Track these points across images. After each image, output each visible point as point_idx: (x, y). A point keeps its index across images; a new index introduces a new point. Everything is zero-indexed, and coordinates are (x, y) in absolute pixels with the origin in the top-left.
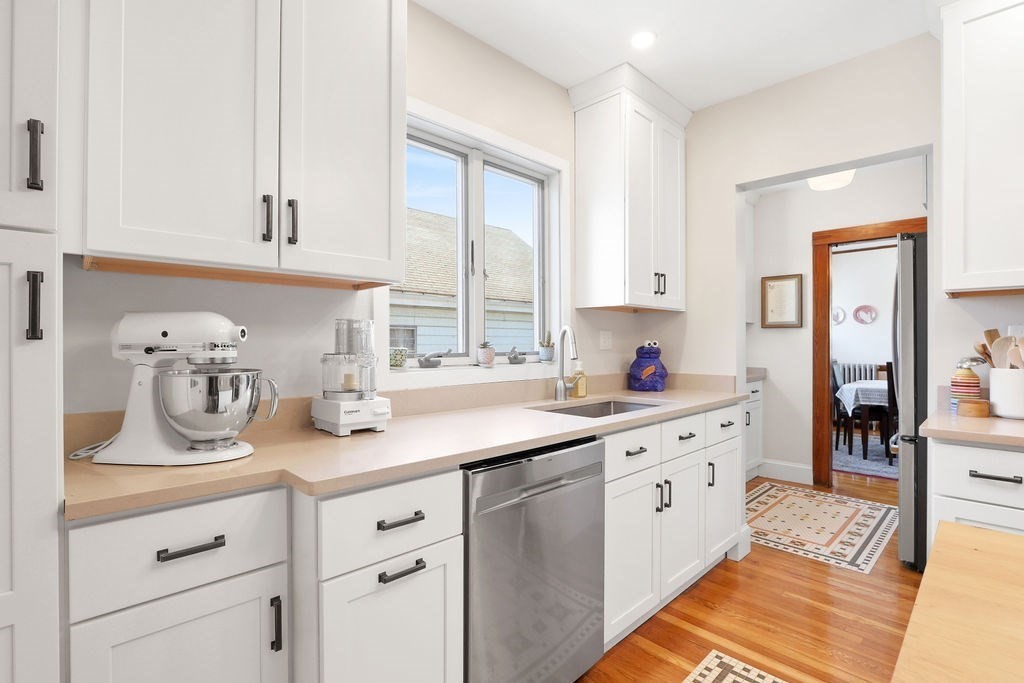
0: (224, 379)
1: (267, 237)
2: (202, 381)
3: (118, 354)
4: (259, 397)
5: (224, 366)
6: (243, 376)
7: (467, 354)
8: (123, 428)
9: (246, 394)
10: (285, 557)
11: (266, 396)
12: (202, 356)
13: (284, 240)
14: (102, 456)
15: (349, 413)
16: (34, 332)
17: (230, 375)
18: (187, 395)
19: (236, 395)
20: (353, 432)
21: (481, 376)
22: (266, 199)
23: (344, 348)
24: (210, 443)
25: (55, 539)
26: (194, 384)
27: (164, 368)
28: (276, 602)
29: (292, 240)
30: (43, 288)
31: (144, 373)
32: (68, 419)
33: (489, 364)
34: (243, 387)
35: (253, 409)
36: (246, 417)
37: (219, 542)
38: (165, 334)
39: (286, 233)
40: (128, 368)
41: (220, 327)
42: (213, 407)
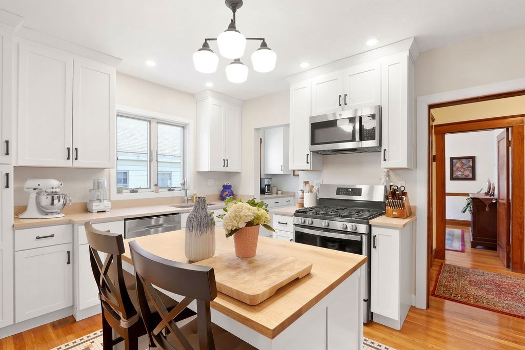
0: (56, 197)
1: (68, 159)
2: (50, 197)
3: (26, 190)
4: (66, 201)
5: (56, 193)
6: (61, 196)
7: (150, 188)
8: (27, 210)
9: (62, 200)
10: (71, 241)
11: (68, 202)
12: (50, 191)
13: (74, 158)
14: (21, 216)
15: (96, 206)
16: (7, 186)
17: (57, 195)
18: (45, 201)
19: (59, 201)
20: (98, 212)
21: (154, 195)
22: (69, 149)
23: (96, 187)
24: (52, 213)
25: (12, 232)
26: (47, 198)
27: (39, 194)
28: (68, 252)
29: (76, 159)
30: (9, 176)
31: (33, 195)
32: (15, 207)
33: (157, 191)
34: (61, 199)
35: (64, 205)
36: (62, 207)
37: (53, 236)
38: (39, 185)
39: (74, 157)
40: (29, 194)
41: (54, 183)
42: (52, 204)
